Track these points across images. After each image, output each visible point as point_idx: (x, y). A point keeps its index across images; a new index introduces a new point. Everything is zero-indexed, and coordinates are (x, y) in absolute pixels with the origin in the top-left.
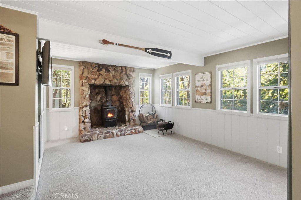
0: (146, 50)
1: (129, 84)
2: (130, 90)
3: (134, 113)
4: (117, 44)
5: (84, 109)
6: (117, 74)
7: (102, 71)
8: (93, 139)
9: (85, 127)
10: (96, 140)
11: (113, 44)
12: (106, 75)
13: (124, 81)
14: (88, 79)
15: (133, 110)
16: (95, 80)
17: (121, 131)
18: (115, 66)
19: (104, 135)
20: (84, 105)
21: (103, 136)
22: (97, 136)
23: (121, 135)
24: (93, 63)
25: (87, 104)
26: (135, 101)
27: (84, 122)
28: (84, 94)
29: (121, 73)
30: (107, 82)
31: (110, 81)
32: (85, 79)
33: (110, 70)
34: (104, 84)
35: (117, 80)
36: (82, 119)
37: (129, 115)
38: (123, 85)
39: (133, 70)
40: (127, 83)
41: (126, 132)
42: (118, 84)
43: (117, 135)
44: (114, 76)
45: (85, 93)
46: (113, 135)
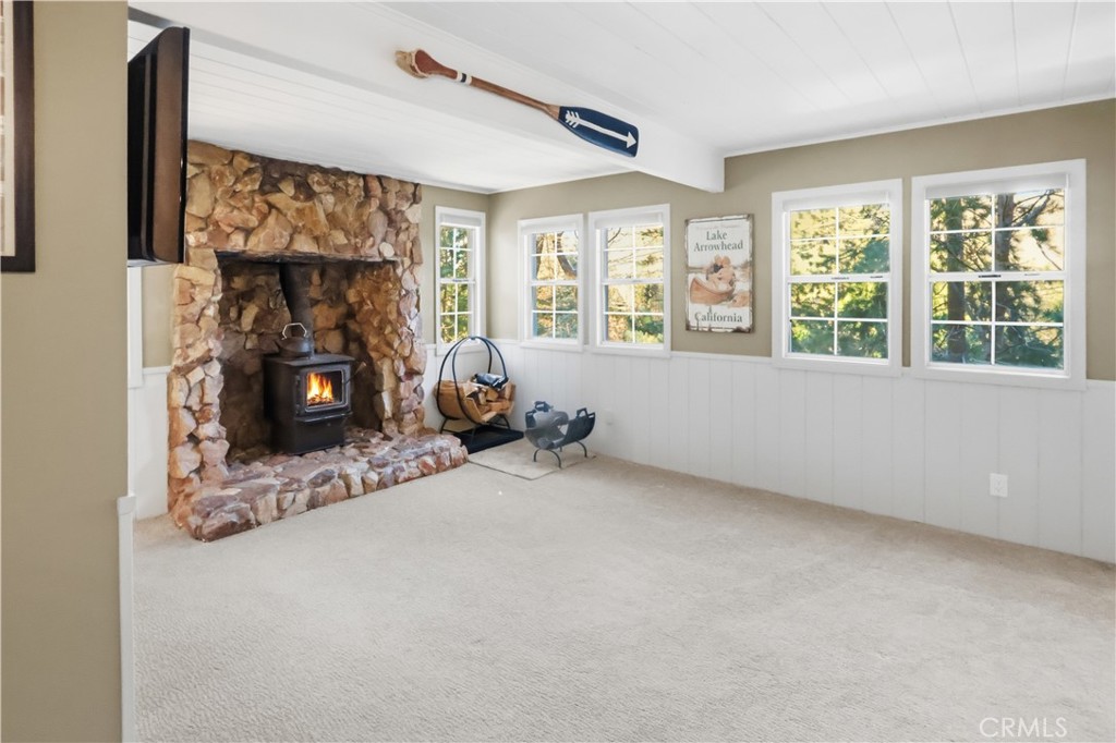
0: (562, 114)
1: (396, 254)
2: (399, 280)
3: (416, 380)
4: (469, 80)
5: (197, 375)
6: (344, 210)
7: (280, 191)
8: (261, 518)
9: (203, 464)
10: (274, 520)
11: (452, 74)
12: (299, 211)
13: (378, 240)
14: (211, 228)
15: (416, 368)
16: (248, 232)
17: (379, 466)
18: (336, 172)
19: (307, 492)
20: (195, 354)
21: (303, 497)
22: (278, 500)
23: (382, 485)
24: (234, 153)
25: (210, 350)
26: (420, 327)
27: (194, 439)
28: (193, 300)
29: (361, 205)
30: (305, 246)
31: (316, 239)
32: (201, 230)
33: (316, 188)
34: (288, 253)
35: (347, 234)
36: (188, 422)
37: (395, 392)
38: (370, 260)
39: (414, 194)
40: (388, 252)
41: (402, 470)
42: (348, 255)
43: (367, 487)
44: (332, 219)
45: (198, 298)
46: (348, 487)
